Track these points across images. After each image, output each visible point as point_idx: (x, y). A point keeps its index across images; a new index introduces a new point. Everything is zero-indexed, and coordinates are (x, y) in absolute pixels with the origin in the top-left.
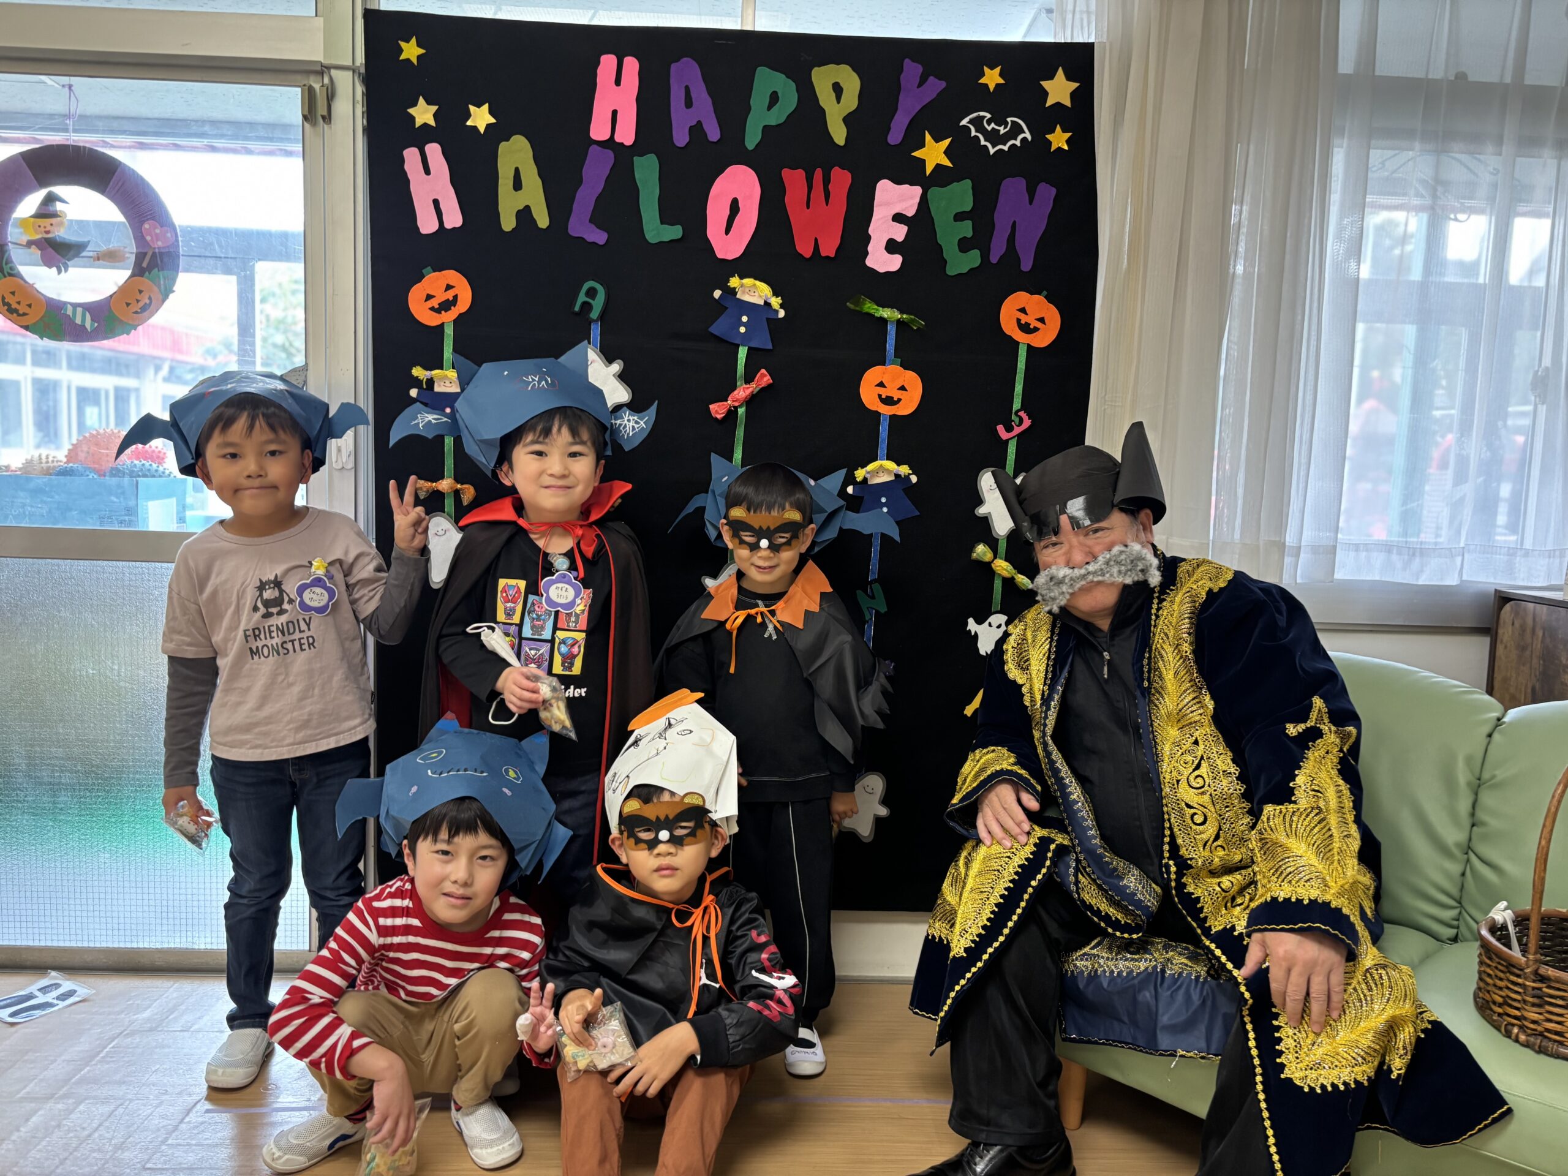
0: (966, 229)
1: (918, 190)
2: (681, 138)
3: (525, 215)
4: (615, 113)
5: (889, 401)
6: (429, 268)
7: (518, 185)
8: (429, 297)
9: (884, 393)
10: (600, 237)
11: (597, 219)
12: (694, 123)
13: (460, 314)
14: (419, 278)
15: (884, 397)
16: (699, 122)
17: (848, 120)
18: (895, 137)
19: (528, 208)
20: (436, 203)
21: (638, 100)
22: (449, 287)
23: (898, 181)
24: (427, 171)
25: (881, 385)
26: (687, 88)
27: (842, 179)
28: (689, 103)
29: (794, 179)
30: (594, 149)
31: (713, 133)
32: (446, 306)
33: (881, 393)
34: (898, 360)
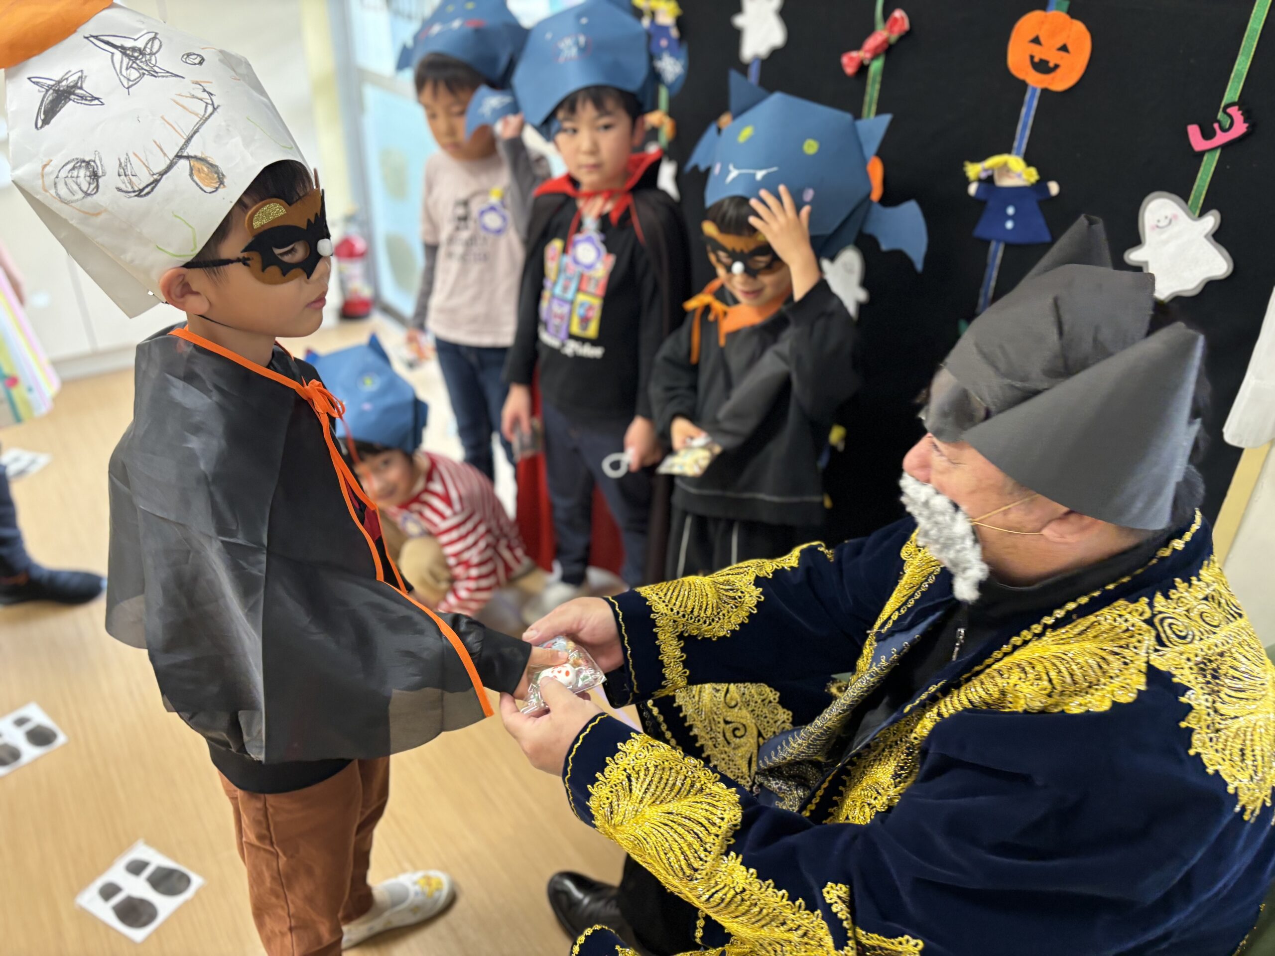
5: (1042, 67)
9: (1039, 53)
25: (1036, 41)
33: (1034, 54)
34: (1066, 3)
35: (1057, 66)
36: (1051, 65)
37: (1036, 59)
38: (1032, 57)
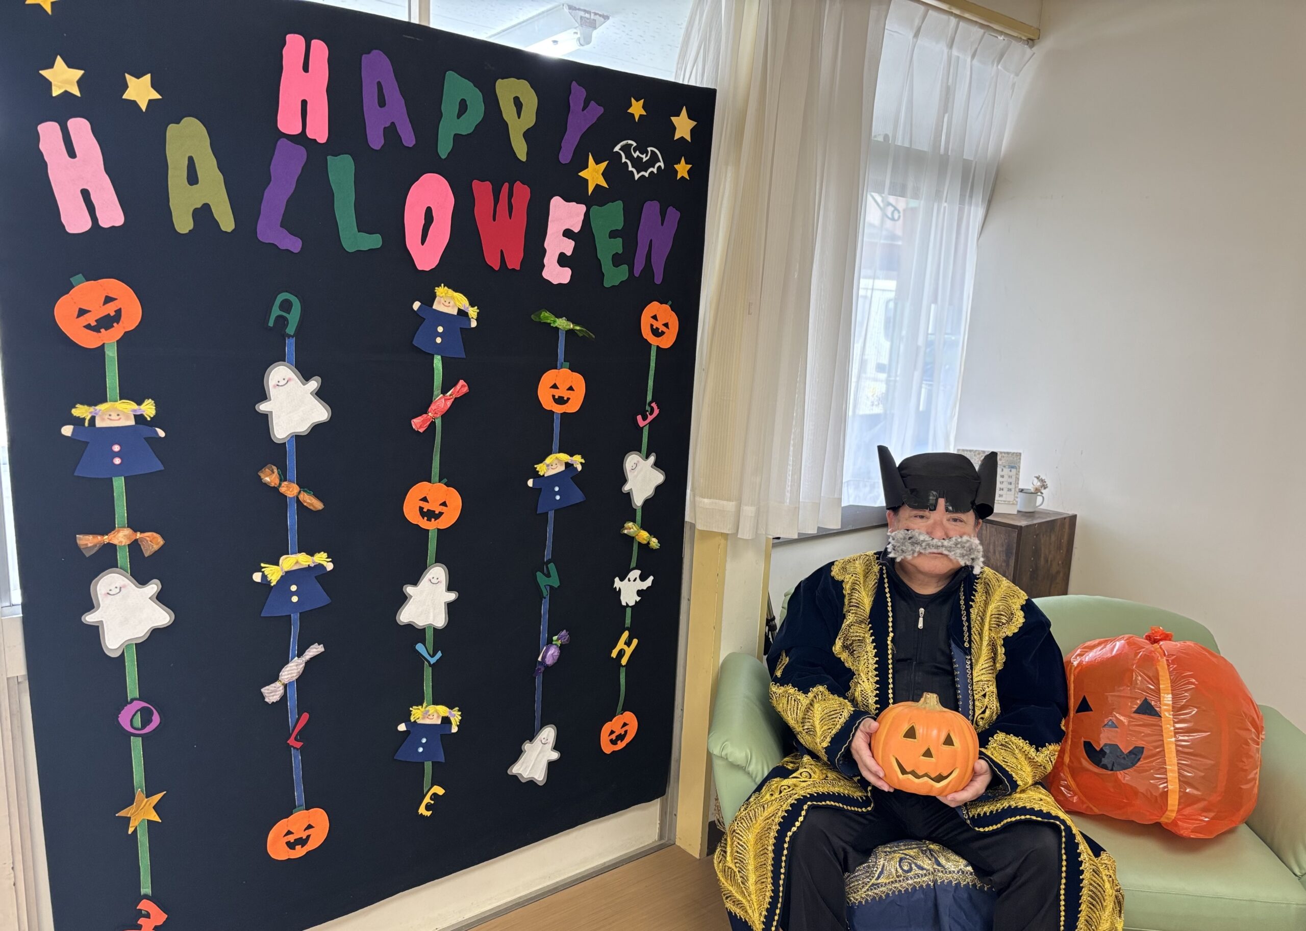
0: (617, 245)
1: (582, 208)
2: (376, 141)
3: (203, 214)
4: (304, 103)
5: (560, 401)
6: (80, 277)
7: (193, 178)
8: (82, 312)
9: (557, 393)
10: (294, 244)
11: (288, 223)
12: (388, 125)
13: (126, 333)
14: (67, 288)
16: (393, 123)
17: (527, 135)
18: (565, 157)
19: (206, 208)
20: (85, 194)
21: (329, 90)
22: (108, 300)
23: (567, 199)
24: (72, 153)
25: (555, 386)
26: (379, 84)
27: (522, 193)
28: (382, 103)
29: (482, 190)
30: (282, 142)
31: (408, 138)
32: (106, 323)
33: (554, 394)
34: (568, 364)
35: (568, 399)
36: (565, 399)
37: (557, 397)
38: (554, 396)
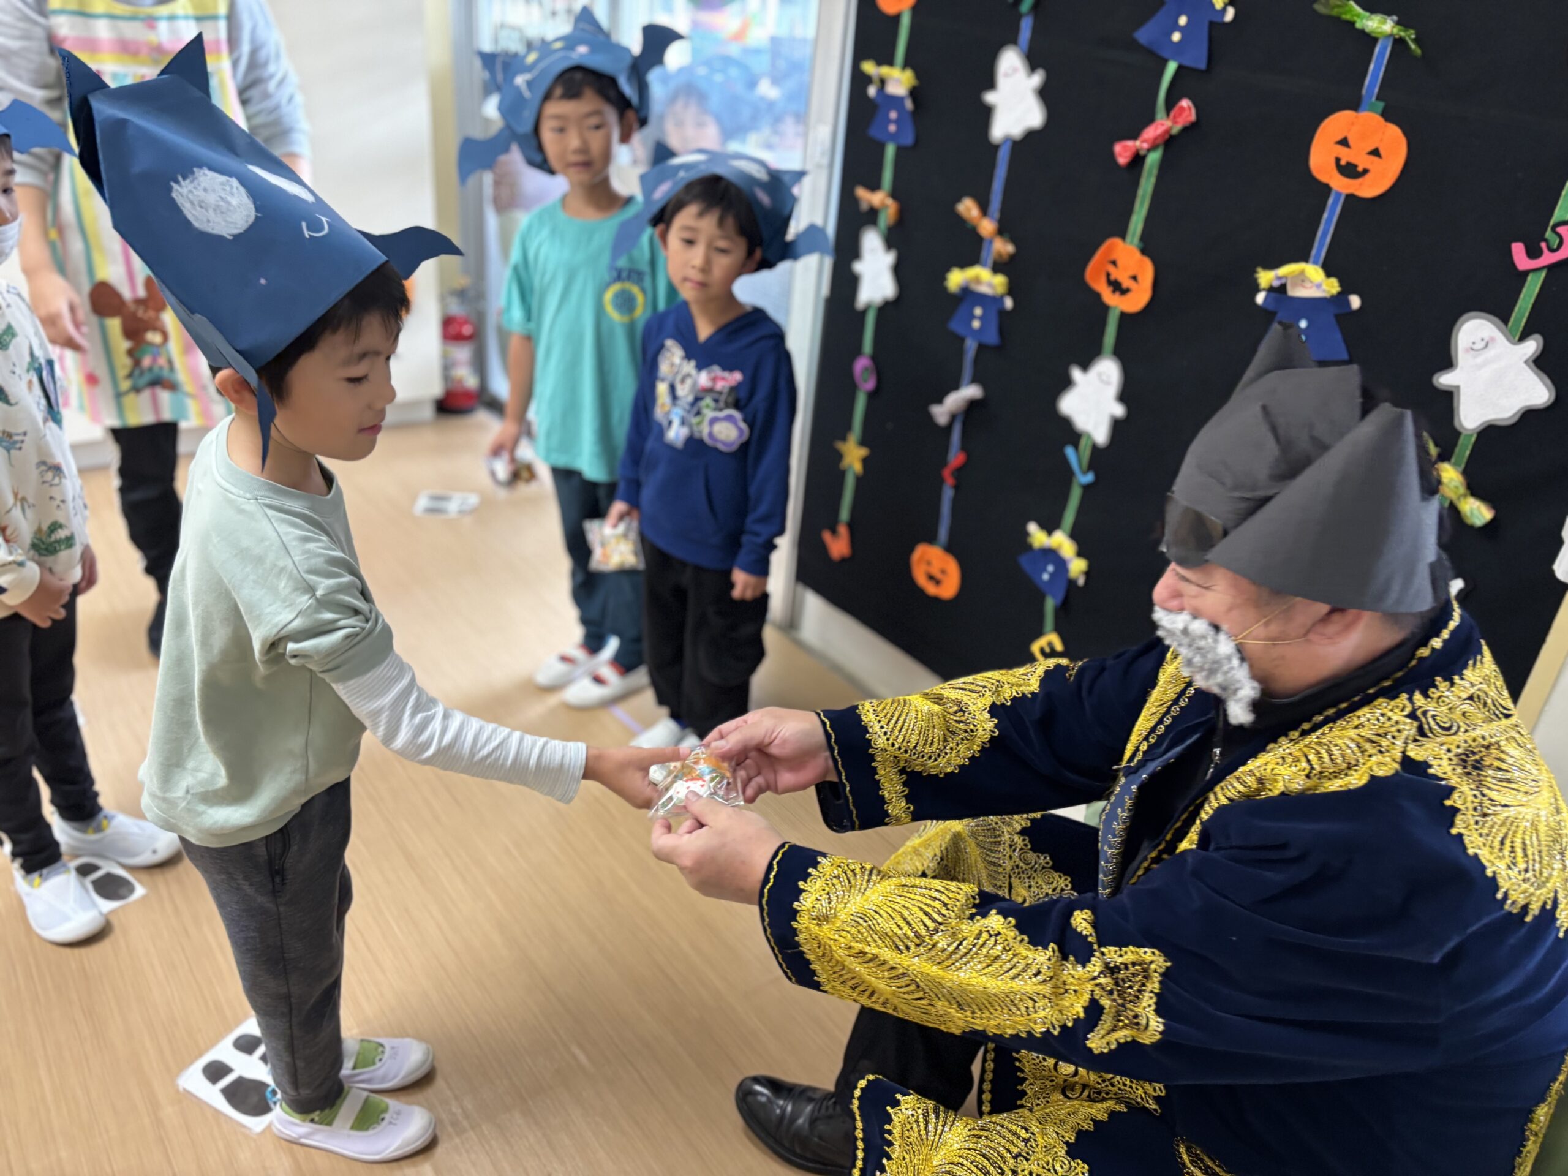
5: (1349, 171)
9: (1346, 156)
15: (1343, 162)
25: (1344, 142)
33: (1340, 156)
34: (1381, 105)
35: (1366, 171)
36: (1360, 169)
38: (1338, 160)
